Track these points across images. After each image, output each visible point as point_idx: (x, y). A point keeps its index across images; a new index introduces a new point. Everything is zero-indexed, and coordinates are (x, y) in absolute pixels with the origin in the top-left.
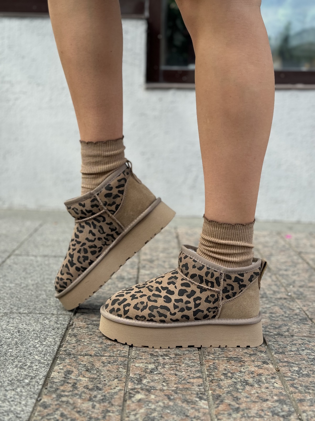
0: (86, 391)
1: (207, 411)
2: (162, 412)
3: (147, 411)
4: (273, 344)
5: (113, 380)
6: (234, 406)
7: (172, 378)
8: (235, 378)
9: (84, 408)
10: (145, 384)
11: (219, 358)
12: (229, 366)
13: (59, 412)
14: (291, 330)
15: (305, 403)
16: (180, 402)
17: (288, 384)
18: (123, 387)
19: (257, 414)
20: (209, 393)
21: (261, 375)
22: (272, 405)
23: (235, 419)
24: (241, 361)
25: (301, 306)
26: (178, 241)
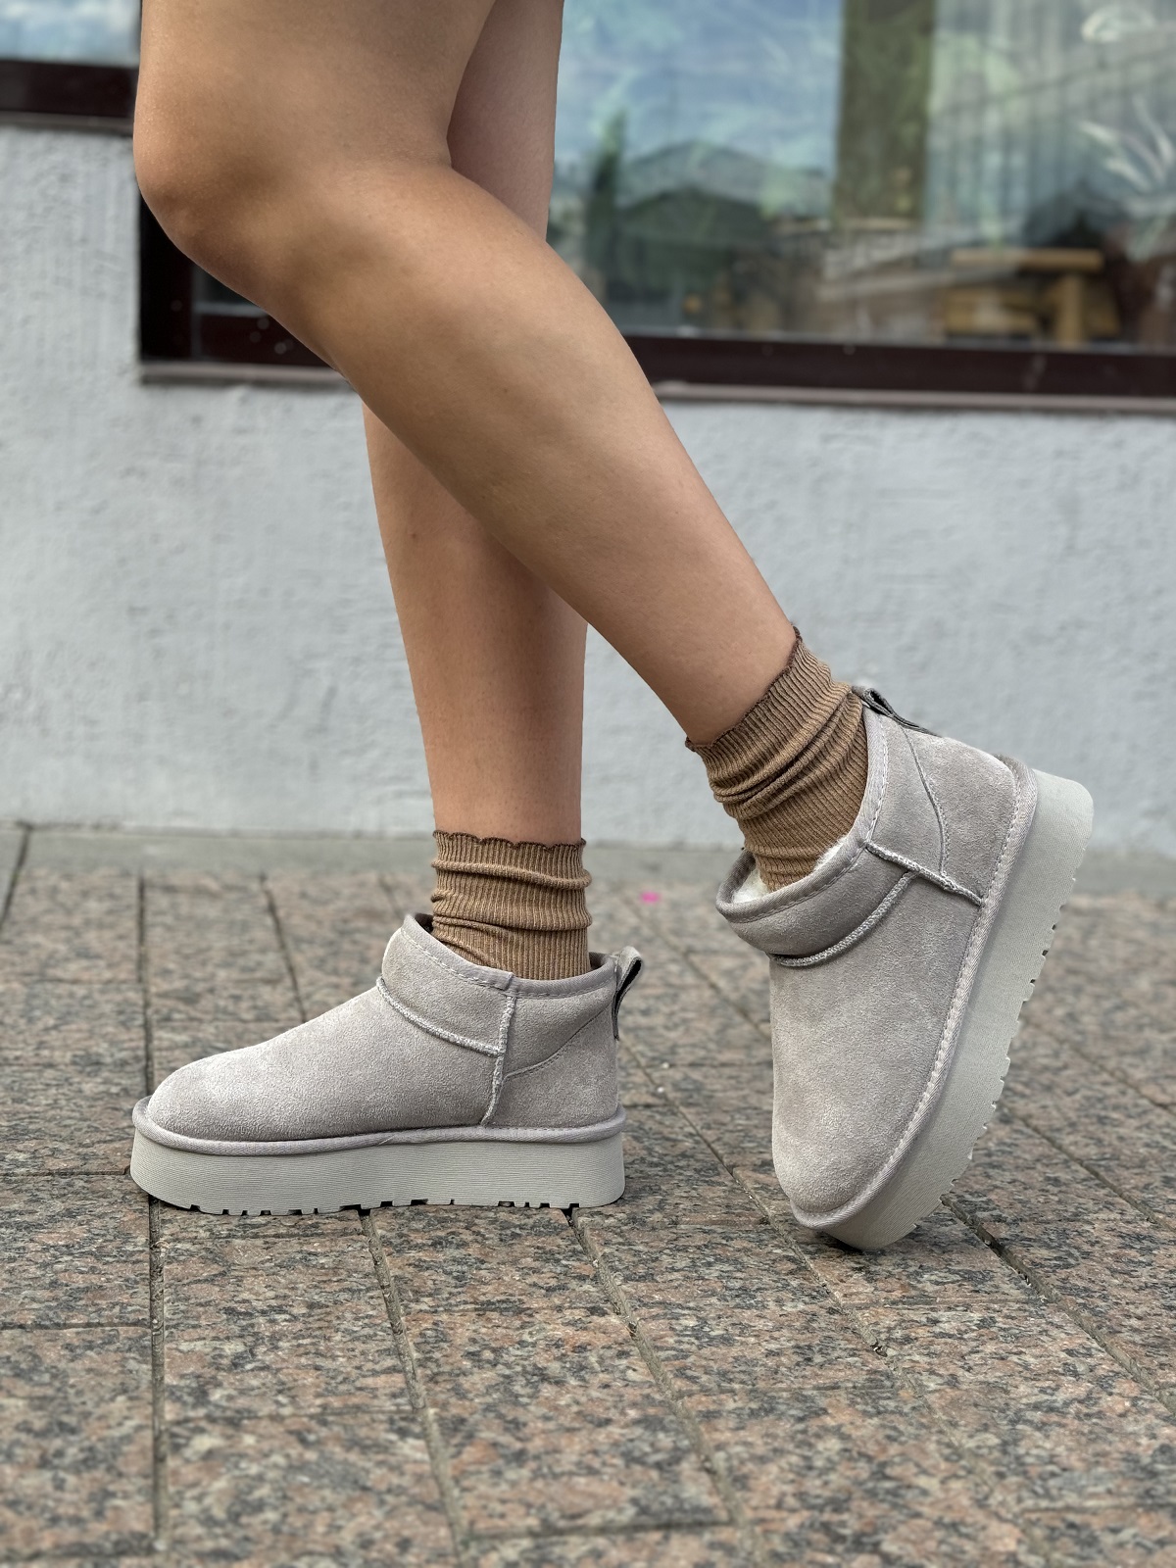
0: (27, 1440)
1: (427, 1468)
2: (284, 1484)
3: (237, 1485)
4: (616, 1253)
5: (112, 1399)
6: (508, 1447)
7: (304, 1379)
8: (507, 1365)
9: (29, 1491)
10: (218, 1403)
11: (451, 1305)
12: (484, 1330)
14: (670, 1204)
15: (721, 1423)
16: (338, 1450)
17: (667, 1369)
18: (147, 1417)
19: (579, 1464)
20: (426, 1417)
21: (585, 1349)
22: (623, 1435)
23: (514, 1484)
24: (519, 1312)
25: (698, 1128)
26: (277, 921)
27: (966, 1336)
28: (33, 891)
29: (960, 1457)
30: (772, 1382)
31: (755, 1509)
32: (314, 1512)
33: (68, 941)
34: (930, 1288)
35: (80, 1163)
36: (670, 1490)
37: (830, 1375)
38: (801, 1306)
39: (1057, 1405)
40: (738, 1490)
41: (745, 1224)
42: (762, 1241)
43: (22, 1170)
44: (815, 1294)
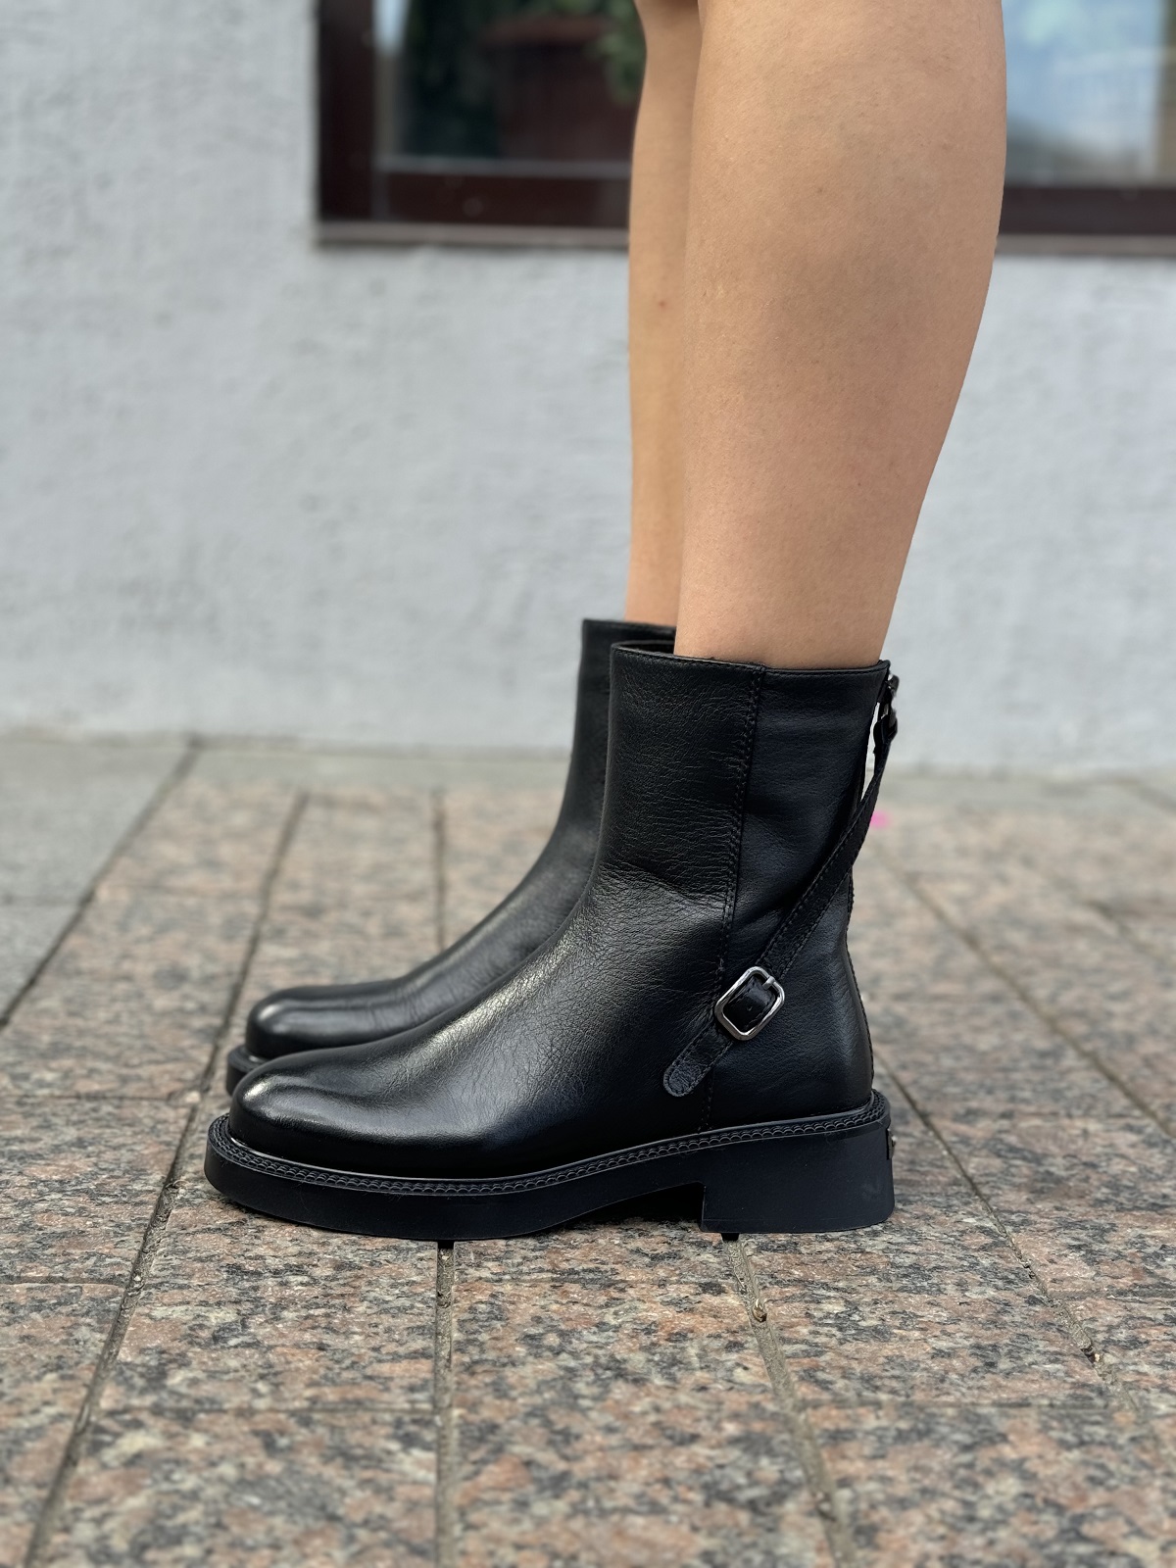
1: (428, 1492)
2: (223, 1506)
3: (159, 1503)
5: (38, 1378)
6: (546, 1468)
7: (301, 1361)
8: (574, 1355)
10: (176, 1388)
11: (521, 1273)
12: (555, 1307)
15: (851, 1448)
16: (313, 1460)
18: (74, 1404)
19: (639, 1497)
20: (449, 1420)
21: (685, 1336)
22: (710, 1458)
23: (540, 1522)
24: (611, 1284)
26: (440, 838)
28: (180, 805)
30: (934, 1392)
32: (252, 1549)
33: (197, 851)
35: (115, 1085)
36: (761, 1542)
37: (1019, 1387)
38: (991, 1292)
40: (861, 1547)
41: (933, 1184)
42: (950, 1206)
43: (45, 1092)
44: (1012, 1277)
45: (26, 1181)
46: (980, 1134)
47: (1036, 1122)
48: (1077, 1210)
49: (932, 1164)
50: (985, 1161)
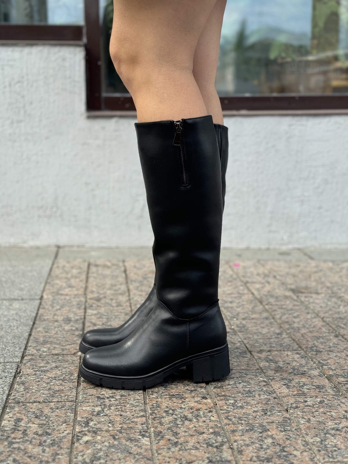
0: (36, 437)
1: (149, 447)
2: (107, 452)
3: (94, 451)
5: (62, 425)
6: (173, 441)
7: (117, 419)
8: (176, 415)
9: (35, 453)
10: (92, 426)
11: (162, 396)
12: (170, 404)
13: (11, 458)
15: (237, 434)
16: (124, 441)
17: (223, 416)
18: (71, 431)
19: (193, 446)
20: (151, 431)
21: (199, 410)
22: (207, 437)
23: (173, 452)
24: (182, 398)
25: (242, 339)
26: (126, 275)
27: (315, 406)
28: (58, 267)
29: (308, 445)
30: (254, 420)
31: (244, 461)
32: (115, 460)
33: (66, 282)
34: (306, 391)
35: (61, 351)
36: (219, 455)
37: (272, 418)
38: (266, 396)
39: (339, 428)
40: (239, 455)
41: (252, 370)
42: (257, 375)
43: (45, 354)
44: (270, 392)
45: (47, 378)
46: (263, 356)
47: (276, 353)
48: (285, 375)
49: (252, 365)
50: (264, 363)
